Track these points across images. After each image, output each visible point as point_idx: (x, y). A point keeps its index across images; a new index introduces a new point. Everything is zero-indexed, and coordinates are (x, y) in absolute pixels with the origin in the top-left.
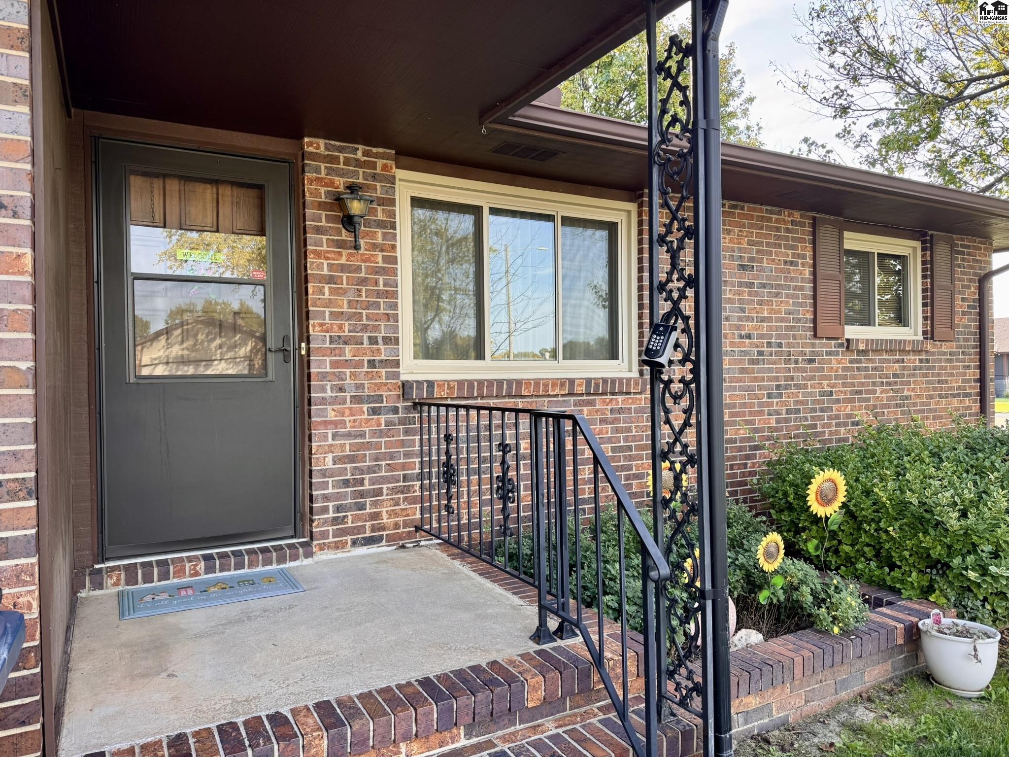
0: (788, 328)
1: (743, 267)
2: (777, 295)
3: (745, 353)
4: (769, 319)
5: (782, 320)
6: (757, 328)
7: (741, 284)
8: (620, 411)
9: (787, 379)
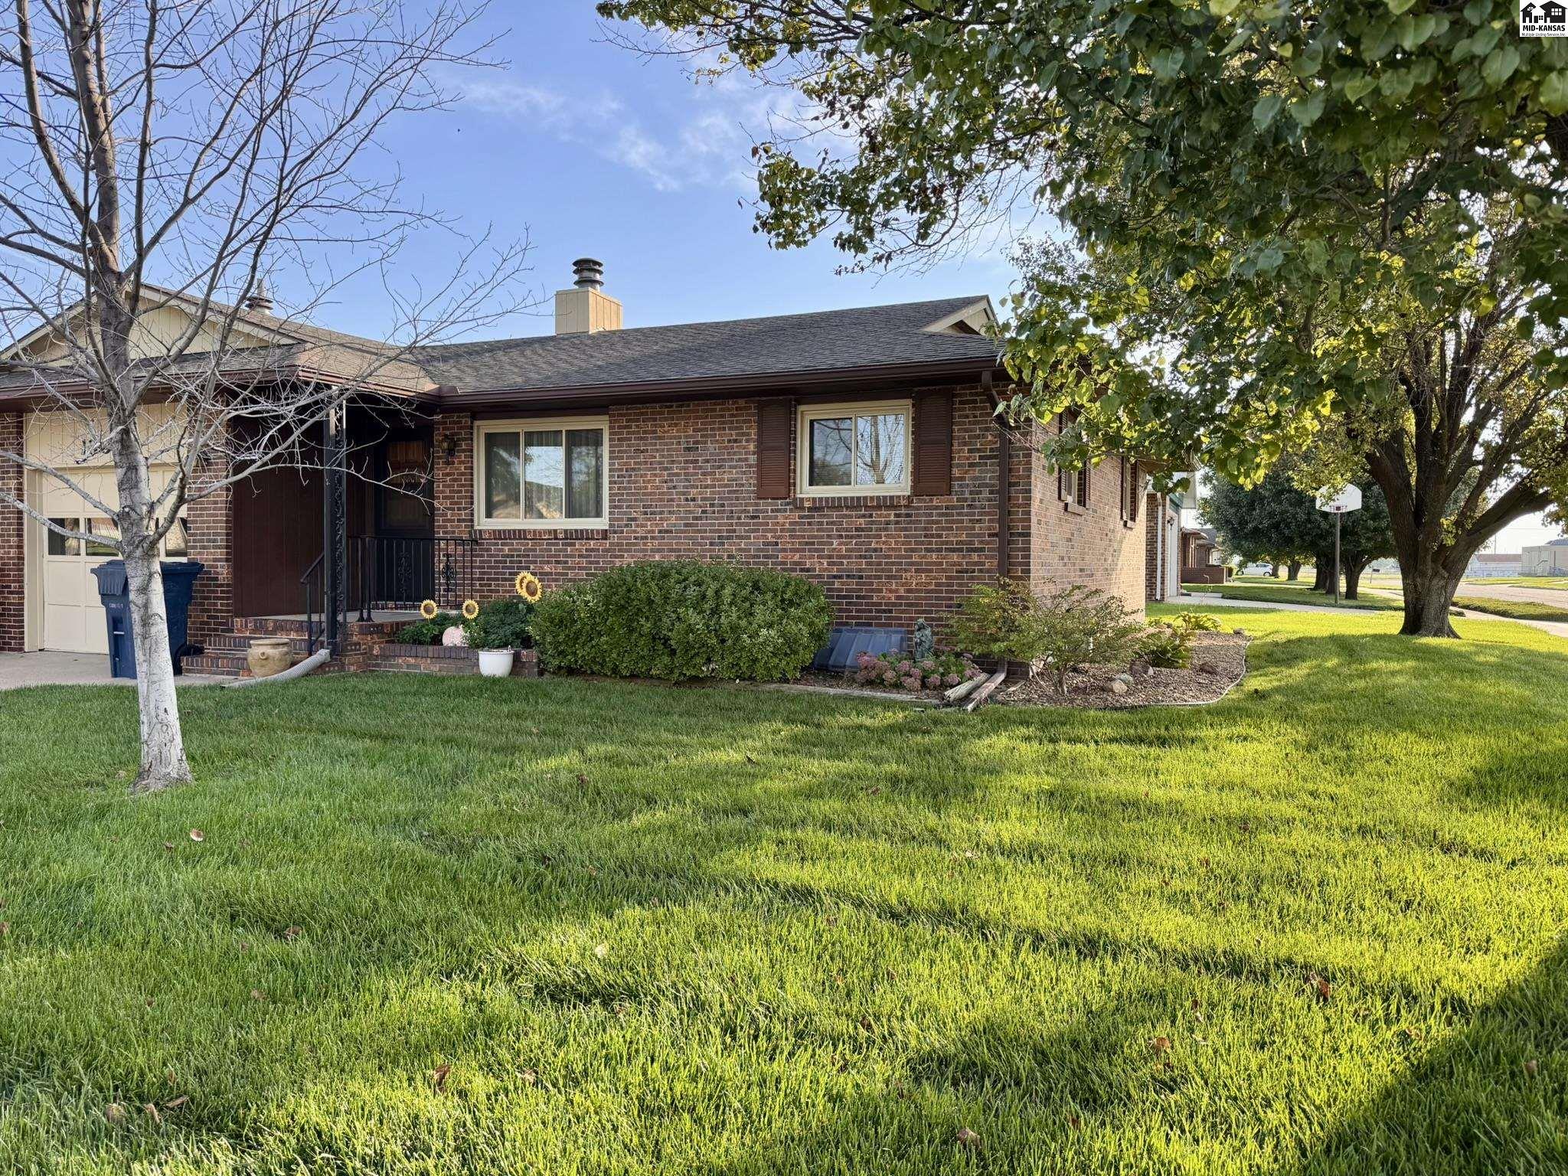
0: (730, 492)
1: (688, 449)
2: (719, 467)
3: (690, 512)
4: (714, 486)
5: (726, 486)
6: (700, 493)
7: (686, 462)
8: (592, 550)
9: (728, 531)
